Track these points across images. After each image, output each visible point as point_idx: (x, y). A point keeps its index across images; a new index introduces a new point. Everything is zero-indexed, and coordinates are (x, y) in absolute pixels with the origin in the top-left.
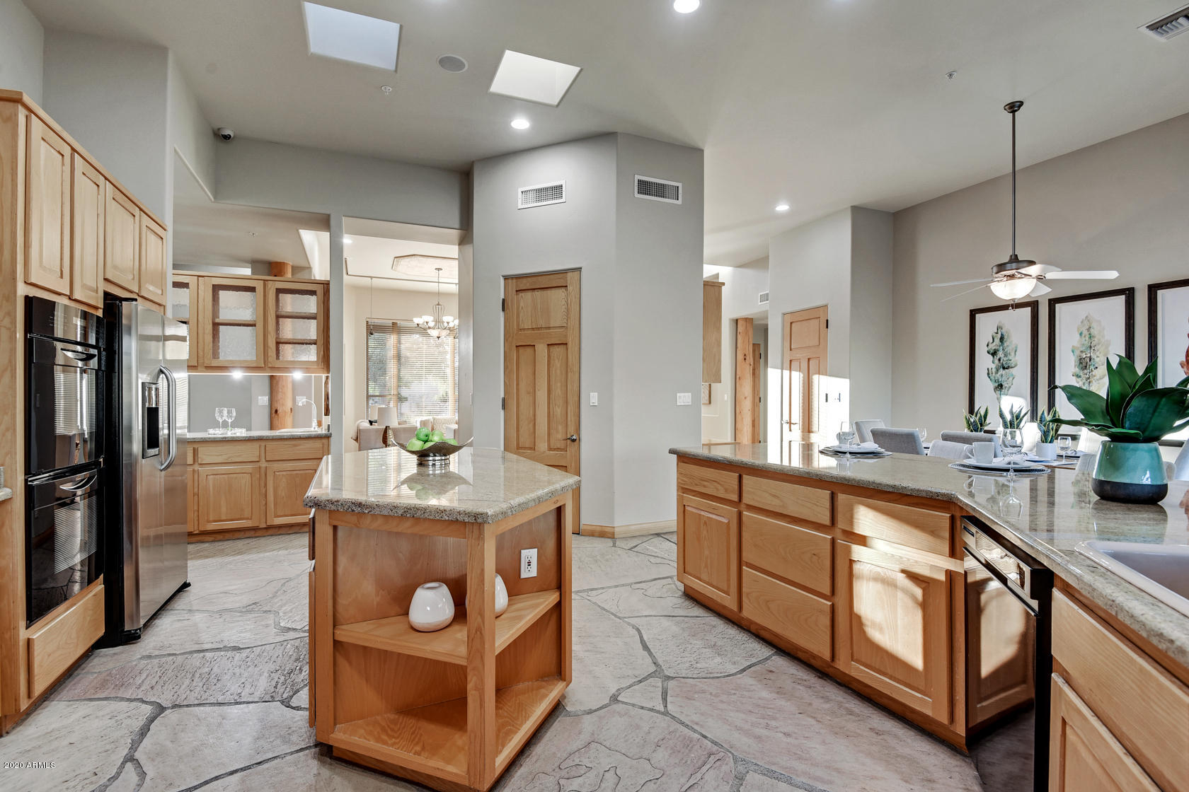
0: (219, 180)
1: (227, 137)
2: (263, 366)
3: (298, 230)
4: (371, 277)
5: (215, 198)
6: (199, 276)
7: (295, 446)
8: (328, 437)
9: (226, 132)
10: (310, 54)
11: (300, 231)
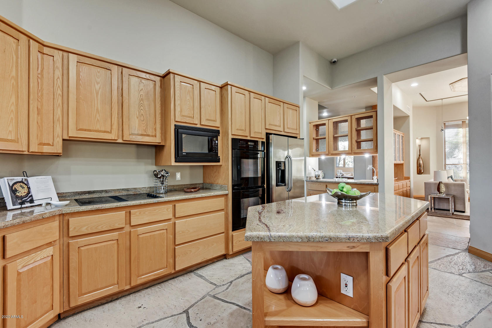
0: (332, 81)
1: (335, 62)
2: (351, 152)
3: (370, 89)
4: (442, 99)
5: (331, 88)
6: (329, 120)
7: (362, 188)
8: (377, 185)
9: (333, 60)
10: (339, 10)
11: (371, 89)
